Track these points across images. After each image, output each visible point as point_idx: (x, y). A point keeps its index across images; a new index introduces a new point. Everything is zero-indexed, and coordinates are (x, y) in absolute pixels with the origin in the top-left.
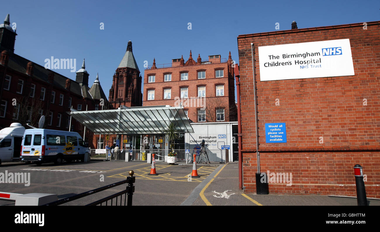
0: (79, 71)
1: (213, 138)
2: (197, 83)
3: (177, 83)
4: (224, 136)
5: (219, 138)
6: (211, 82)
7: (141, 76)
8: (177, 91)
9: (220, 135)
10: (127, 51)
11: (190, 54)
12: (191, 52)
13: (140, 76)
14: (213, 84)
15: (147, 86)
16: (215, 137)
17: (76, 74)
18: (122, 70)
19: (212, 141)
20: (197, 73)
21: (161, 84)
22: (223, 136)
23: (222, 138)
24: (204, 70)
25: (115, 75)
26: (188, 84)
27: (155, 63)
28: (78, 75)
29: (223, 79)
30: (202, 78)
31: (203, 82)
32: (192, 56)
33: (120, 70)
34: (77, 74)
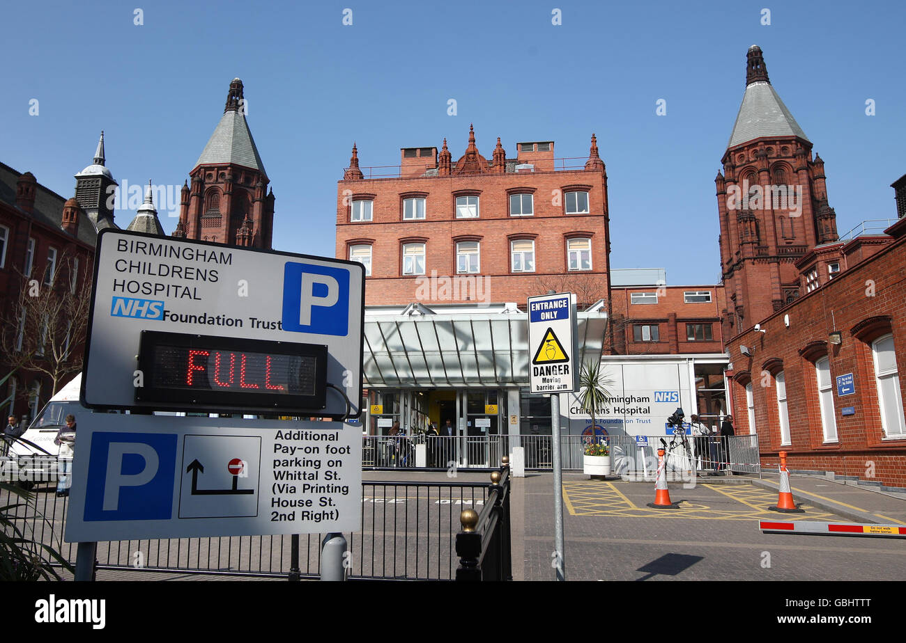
0: (86, 169)
1: (640, 400)
2: (509, 228)
3: (446, 226)
4: (676, 397)
5: (658, 401)
6: (552, 228)
7: (271, 192)
8: (447, 251)
9: (660, 393)
10: (226, 111)
11: (468, 137)
12: (472, 129)
13: (268, 193)
14: (559, 234)
15: (346, 231)
16: (647, 399)
17: (76, 181)
18: (214, 173)
19: (636, 411)
20: (508, 198)
21: (393, 227)
22: (669, 397)
23: (667, 401)
24: (531, 191)
25: (186, 185)
26: (481, 230)
27: (357, 160)
28: (82, 184)
29: (588, 218)
30: (522, 215)
31: (526, 227)
32: (475, 143)
33: (208, 172)
34: (79, 182)
